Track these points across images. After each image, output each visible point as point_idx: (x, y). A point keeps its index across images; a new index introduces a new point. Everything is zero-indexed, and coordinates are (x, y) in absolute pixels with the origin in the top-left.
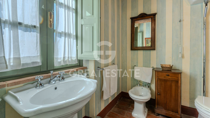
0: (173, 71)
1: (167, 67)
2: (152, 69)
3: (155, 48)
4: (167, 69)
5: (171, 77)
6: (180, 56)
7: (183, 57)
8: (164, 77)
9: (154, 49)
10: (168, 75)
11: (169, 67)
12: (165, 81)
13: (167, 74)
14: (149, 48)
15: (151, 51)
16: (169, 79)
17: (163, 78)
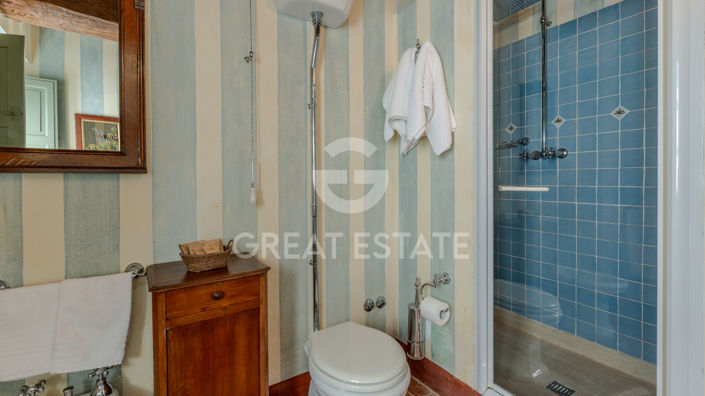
0: (234, 270)
1: (210, 256)
2: (130, 276)
3: (144, 161)
4: (211, 265)
5: (233, 297)
6: (253, 198)
7: (259, 201)
8: (203, 310)
9: (141, 169)
10: (221, 296)
11: (218, 255)
12: (206, 327)
13: (214, 289)
14: (107, 162)
15: (121, 176)
16: (222, 313)
17: (196, 316)
